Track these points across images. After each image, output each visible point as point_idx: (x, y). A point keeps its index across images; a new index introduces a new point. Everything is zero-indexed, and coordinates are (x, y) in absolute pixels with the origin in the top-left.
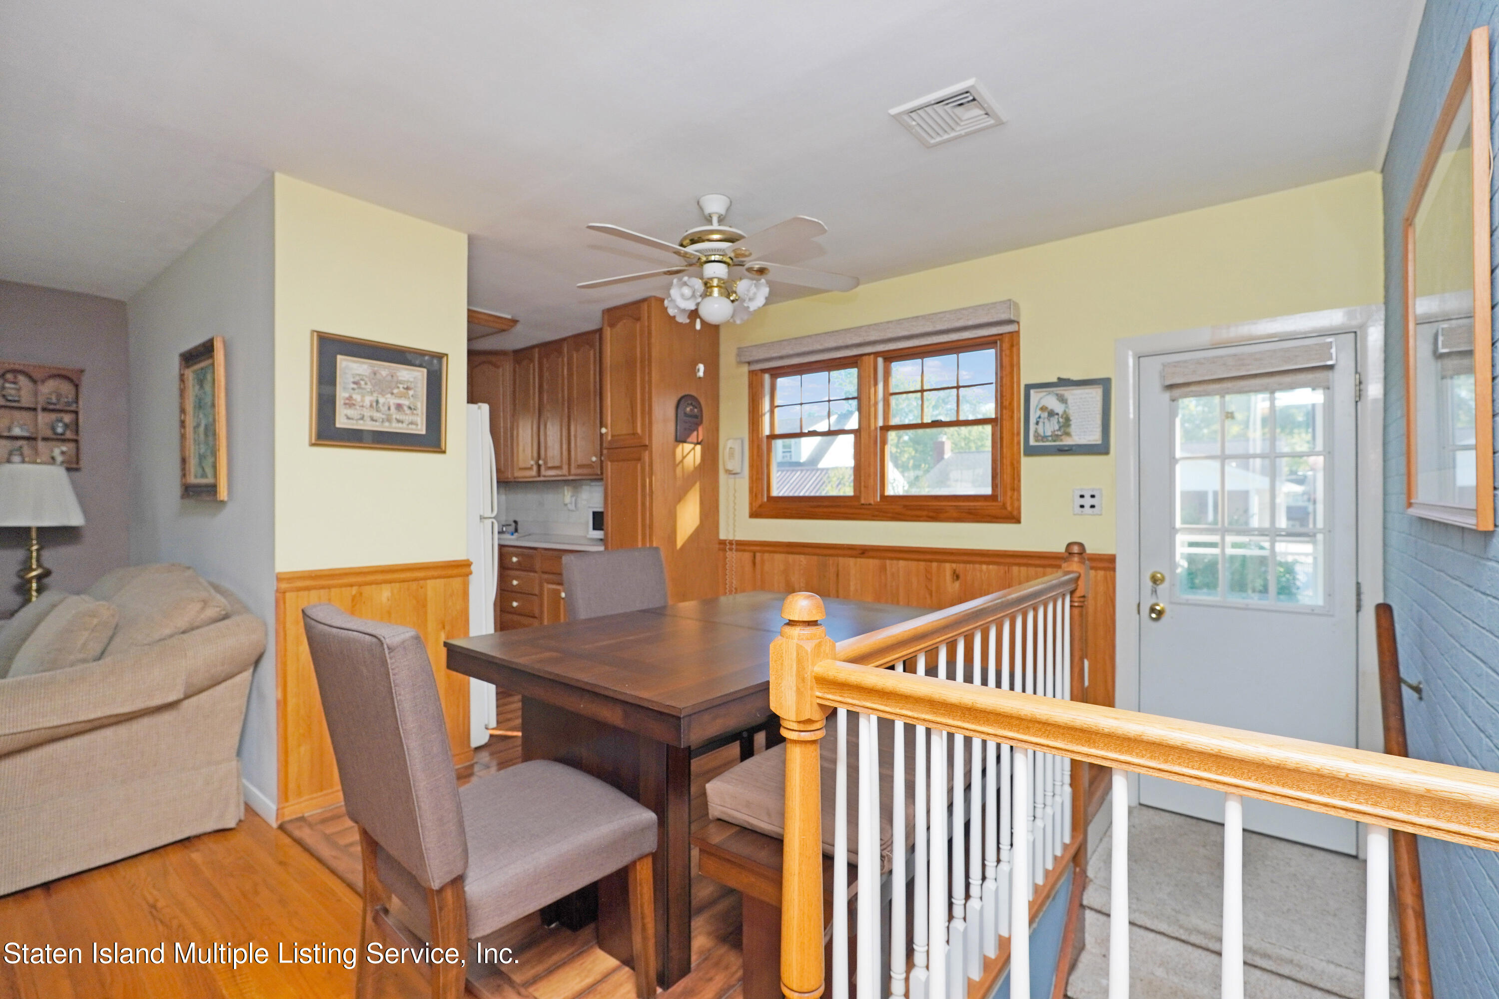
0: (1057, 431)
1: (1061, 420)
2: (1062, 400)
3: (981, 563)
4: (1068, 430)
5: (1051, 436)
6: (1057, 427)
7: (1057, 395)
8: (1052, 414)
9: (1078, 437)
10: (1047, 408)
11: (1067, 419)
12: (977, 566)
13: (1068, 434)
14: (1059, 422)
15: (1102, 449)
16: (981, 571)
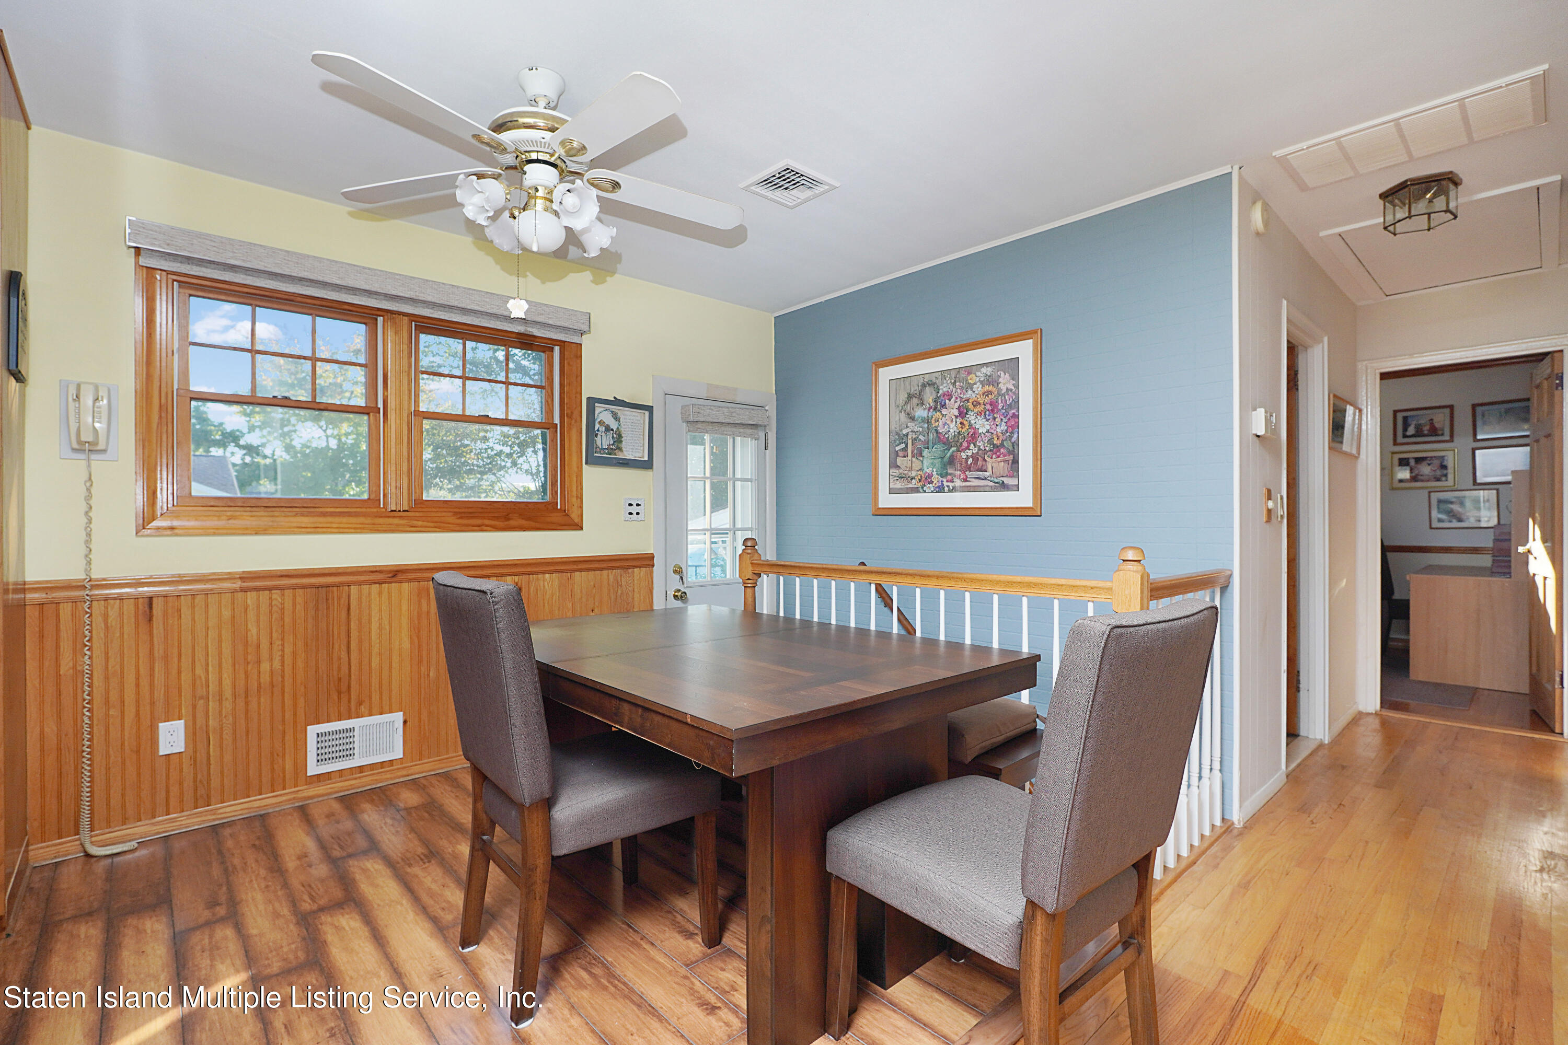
0: (613, 445)
1: (615, 435)
2: (616, 417)
3: (544, 573)
4: (620, 446)
5: (607, 449)
6: (612, 442)
7: (612, 412)
8: (608, 429)
9: (628, 453)
10: (604, 423)
11: (620, 436)
12: (540, 576)
13: (620, 449)
14: (613, 437)
15: (647, 465)
16: (544, 580)
